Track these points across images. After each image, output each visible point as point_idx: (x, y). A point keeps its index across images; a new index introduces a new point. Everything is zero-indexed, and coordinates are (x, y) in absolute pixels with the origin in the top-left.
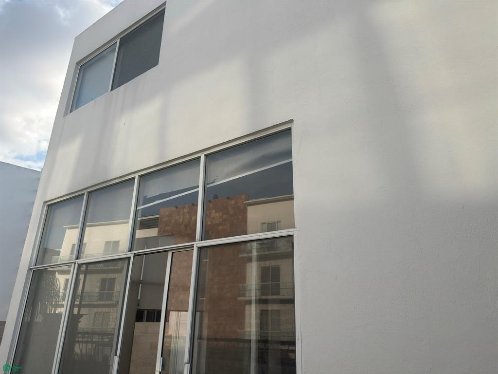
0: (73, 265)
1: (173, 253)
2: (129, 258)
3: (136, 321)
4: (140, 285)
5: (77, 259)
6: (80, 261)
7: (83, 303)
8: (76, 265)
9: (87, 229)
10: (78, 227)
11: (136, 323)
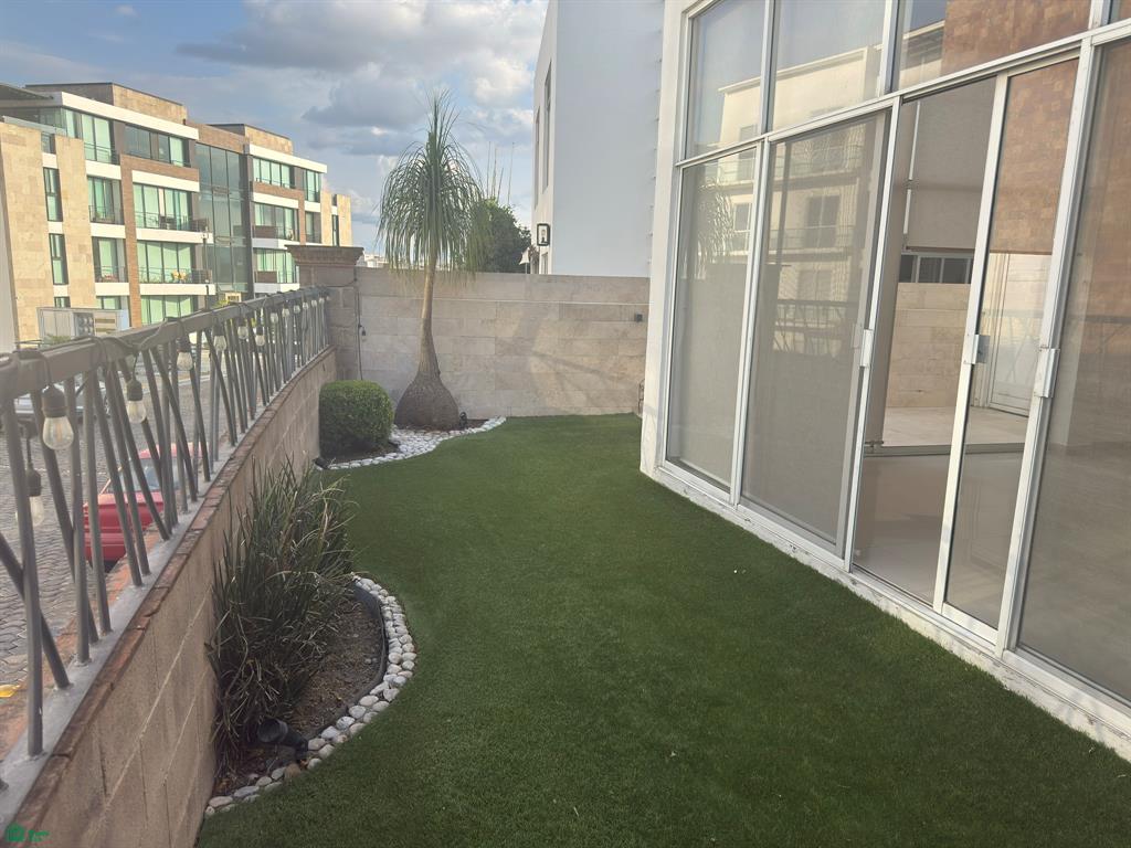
0: (759, 145)
1: (1010, 79)
2: (888, 110)
3: (901, 280)
4: (909, 191)
5: (766, 131)
6: (772, 136)
7: (784, 252)
8: (766, 145)
9: (779, 85)
10: (758, 84)
11: (900, 284)
